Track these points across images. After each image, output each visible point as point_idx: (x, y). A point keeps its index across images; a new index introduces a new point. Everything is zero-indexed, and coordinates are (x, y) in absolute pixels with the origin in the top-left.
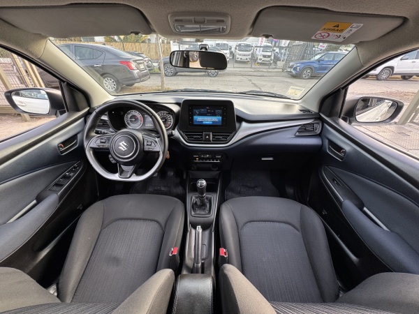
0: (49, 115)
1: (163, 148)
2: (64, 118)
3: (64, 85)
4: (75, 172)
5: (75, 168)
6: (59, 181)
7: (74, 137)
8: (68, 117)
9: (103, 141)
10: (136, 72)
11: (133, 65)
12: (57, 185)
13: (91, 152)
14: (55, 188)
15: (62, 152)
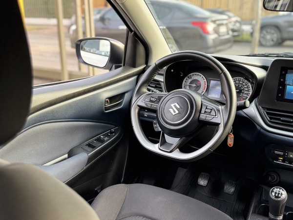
0: (105, 68)
1: (226, 119)
2: (118, 73)
3: (131, 34)
4: (110, 137)
5: (111, 133)
6: (93, 142)
7: (122, 95)
8: (123, 72)
9: (153, 99)
10: (211, 37)
11: (210, 27)
12: (89, 145)
13: (137, 110)
14: (87, 148)
15: (107, 109)
